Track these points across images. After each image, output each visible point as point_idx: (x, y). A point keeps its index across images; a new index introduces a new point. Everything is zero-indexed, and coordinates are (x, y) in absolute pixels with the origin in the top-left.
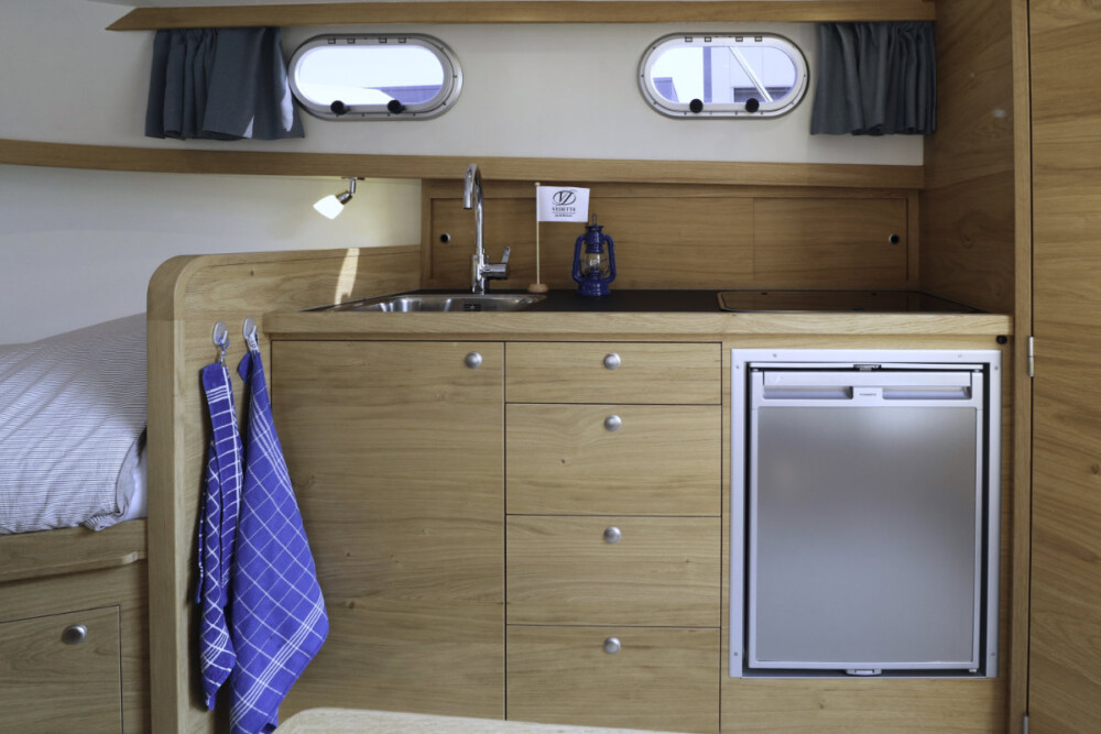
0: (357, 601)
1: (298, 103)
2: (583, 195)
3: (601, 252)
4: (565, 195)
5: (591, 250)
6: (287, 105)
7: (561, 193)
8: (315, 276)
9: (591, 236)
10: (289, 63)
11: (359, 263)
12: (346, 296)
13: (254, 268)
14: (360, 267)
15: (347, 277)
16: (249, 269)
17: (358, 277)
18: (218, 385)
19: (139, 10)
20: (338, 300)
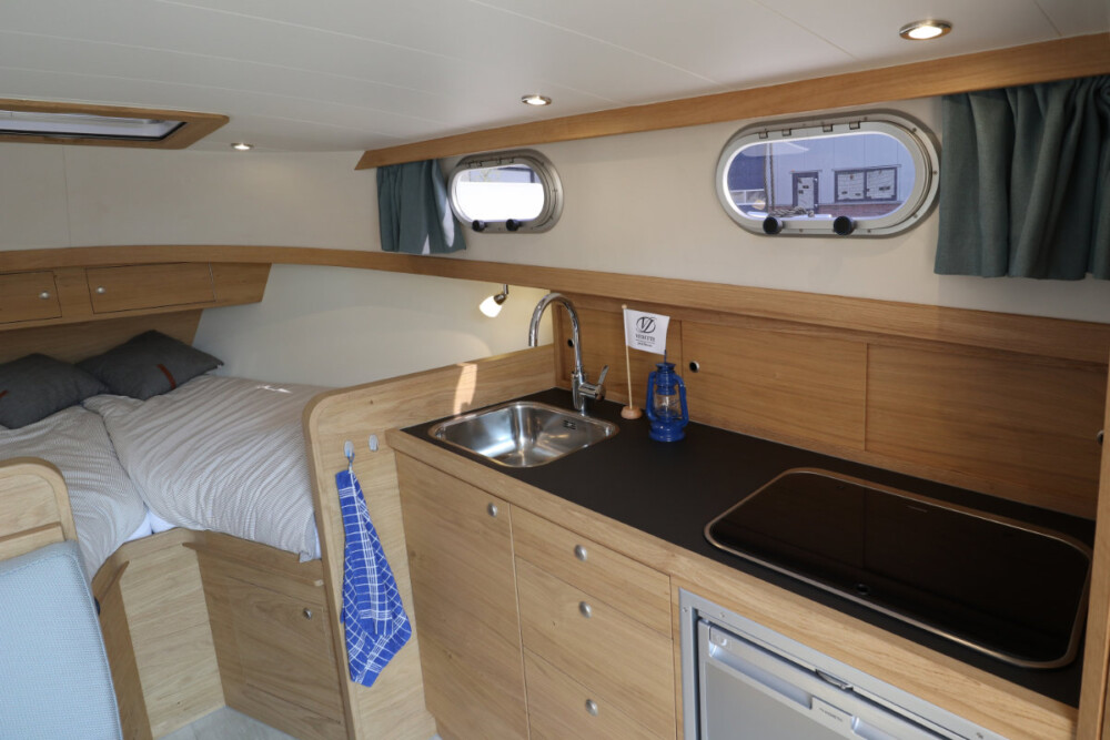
0: (454, 656)
1: (457, 221)
2: (662, 322)
3: (672, 393)
4: (647, 322)
5: (661, 391)
6: (448, 225)
7: (643, 318)
8: (431, 395)
9: (661, 374)
10: (447, 184)
11: (478, 377)
12: (465, 405)
13: (373, 398)
14: (479, 380)
15: (465, 390)
16: (369, 399)
17: (477, 389)
18: (347, 486)
19: (367, 153)
20: (457, 410)
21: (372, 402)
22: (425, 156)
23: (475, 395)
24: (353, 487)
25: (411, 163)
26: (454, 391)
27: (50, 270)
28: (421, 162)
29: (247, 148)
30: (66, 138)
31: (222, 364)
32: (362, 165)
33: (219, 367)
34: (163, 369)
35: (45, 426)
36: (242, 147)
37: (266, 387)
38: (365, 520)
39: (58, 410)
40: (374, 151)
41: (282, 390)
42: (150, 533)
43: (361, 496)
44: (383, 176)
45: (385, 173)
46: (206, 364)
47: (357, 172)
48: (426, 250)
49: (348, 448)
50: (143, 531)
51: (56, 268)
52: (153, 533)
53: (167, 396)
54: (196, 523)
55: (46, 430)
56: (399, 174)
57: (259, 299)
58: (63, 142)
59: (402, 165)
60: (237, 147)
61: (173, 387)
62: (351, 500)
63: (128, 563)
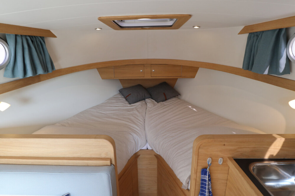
12: (272, 156)
13: (225, 143)
14: (283, 146)
15: (274, 149)
16: (223, 143)
17: (281, 150)
18: (205, 175)
19: (245, 27)
20: (267, 157)
21: (224, 145)
22: (279, 26)
23: (279, 152)
24: (207, 176)
25: (268, 31)
26: (268, 148)
27: (144, 64)
28: (275, 30)
29: (198, 27)
30: (147, 27)
31: (180, 95)
32: (242, 32)
33: (179, 96)
34: (164, 94)
35: (135, 106)
36: (196, 27)
37: (190, 107)
38: (209, 190)
39: (139, 101)
40: (249, 26)
41: (194, 109)
42: (146, 149)
43: (209, 180)
44: (251, 37)
45: (252, 35)
46: (176, 94)
47: (239, 35)
48: (266, 72)
49: (209, 160)
50: (145, 148)
51: (145, 64)
52: (147, 149)
53: (164, 102)
54: (157, 152)
55: (135, 107)
56: (260, 36)
57: (194, 77)
58: (146, 29)
59: (263, 32)
60: (195, 27)
61: (166, 100)
62: (205, 181)
63: (140, 155)
